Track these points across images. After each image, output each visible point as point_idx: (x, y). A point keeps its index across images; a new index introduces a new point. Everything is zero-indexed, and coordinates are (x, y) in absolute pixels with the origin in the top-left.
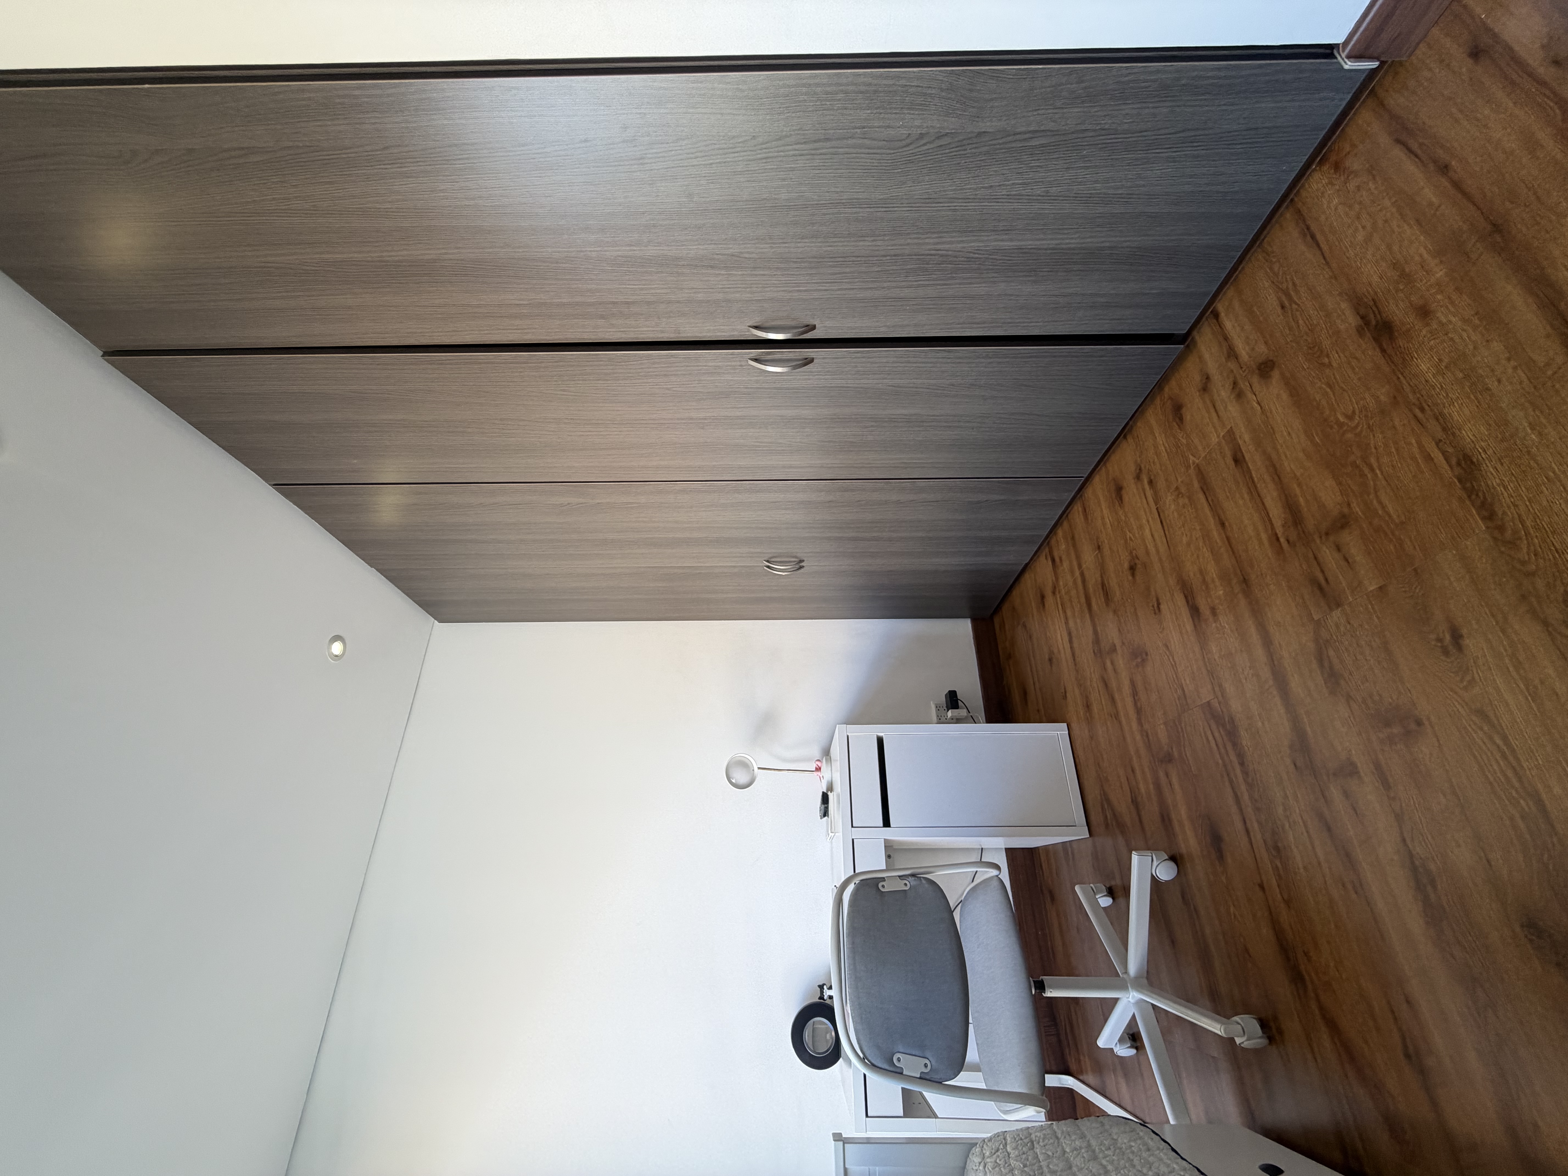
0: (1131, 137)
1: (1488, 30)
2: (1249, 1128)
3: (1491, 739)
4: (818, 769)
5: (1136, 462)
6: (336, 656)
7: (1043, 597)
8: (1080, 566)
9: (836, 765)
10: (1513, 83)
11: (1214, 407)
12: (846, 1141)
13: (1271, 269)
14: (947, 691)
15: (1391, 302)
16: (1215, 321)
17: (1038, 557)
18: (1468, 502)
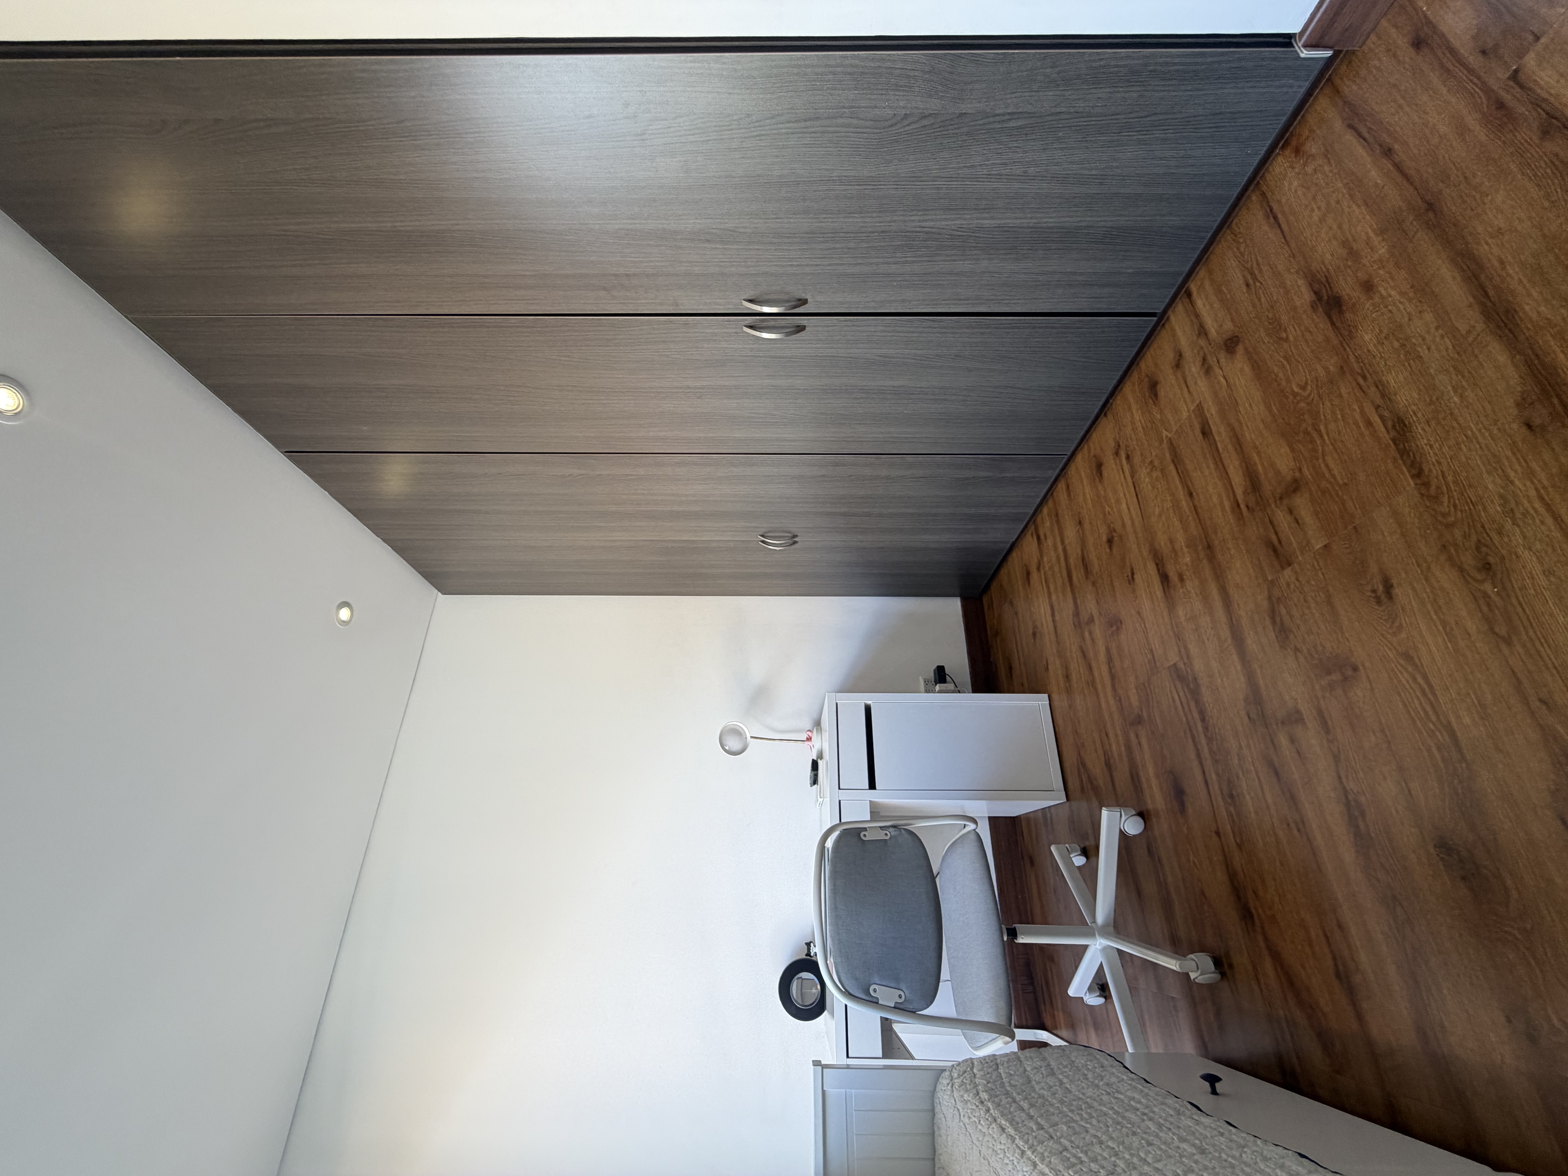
0: (1104, 120)
1: (1429, 22)
2: (1202, 1056)
3: (1415, 680)
4: (809, 739)
5: (1115, 439)
6: (344, 622)
7: (1028, 574)
8: (1063, 542)
9: (826, 735)
10: (1448, 71)
11: (1186, 382)
12: (825, 1067)
13: (1238, 249)
14: (936, 666)
15: (1341, 278)
16: (1188, 300)
17: (1025, 535)
18: (1400, 462)
